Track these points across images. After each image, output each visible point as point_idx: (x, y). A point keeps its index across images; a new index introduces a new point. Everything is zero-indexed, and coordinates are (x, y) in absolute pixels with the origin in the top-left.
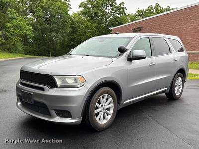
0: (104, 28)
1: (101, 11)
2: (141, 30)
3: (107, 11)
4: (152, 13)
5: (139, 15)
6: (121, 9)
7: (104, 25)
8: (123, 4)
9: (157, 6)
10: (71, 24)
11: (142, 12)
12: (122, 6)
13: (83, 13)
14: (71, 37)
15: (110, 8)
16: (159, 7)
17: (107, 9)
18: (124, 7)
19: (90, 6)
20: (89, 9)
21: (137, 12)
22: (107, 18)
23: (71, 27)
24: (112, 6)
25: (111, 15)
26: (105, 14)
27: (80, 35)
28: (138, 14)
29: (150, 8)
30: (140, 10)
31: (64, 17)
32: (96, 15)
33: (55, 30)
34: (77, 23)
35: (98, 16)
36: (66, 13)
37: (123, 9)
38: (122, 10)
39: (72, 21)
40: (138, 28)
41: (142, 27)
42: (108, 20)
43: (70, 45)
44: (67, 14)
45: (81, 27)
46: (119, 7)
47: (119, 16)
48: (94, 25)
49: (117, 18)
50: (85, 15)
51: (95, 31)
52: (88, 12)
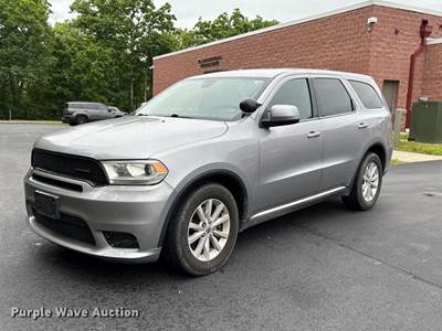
0: (128, 57)
1: (122, 19)
2: (218, 63)
3: (135, 21)
4: (227, 28)
5: (202, 33)
6: (163, 19)
7: (129, 51)
8: (168, 6)
9: (237, 15)
10: (55, 47)
11: (206, 25)
12: (166, 12)
13: (81, 24)
14: (57, 75)
15: (140, 14)
16: (241, 16)
17: (133, 16)
18: (171, 13)
19: (96, 9)
20: (95, 15)
21: (197, 25)
22: (136, 37)
23: (54, 53)
24: (144, 10)
25: (144, 30)
26: (129, 28)
27: (77, 71)
28: (198, 29)
29: (223, 18)
30: (203, 21)
31: (39, 32)
32: (110, 29)
33: (18, 60)
34: (70, 44)
35: (114, 32)
36: (44, 22)
37: (169, 18)
38: (166, 20)
39: (58, 40)
40: (212, 59)
41: (220, 58)
42: (137, 39)
43: (56, 93)
44: (45, 24)
45: (79, 54)
46: (160, 14)
47: (160, 32)
48: (108, 51)
49: (157, 36)
50: (86, 27)
51: (111, 64)
52: (93, 21)
